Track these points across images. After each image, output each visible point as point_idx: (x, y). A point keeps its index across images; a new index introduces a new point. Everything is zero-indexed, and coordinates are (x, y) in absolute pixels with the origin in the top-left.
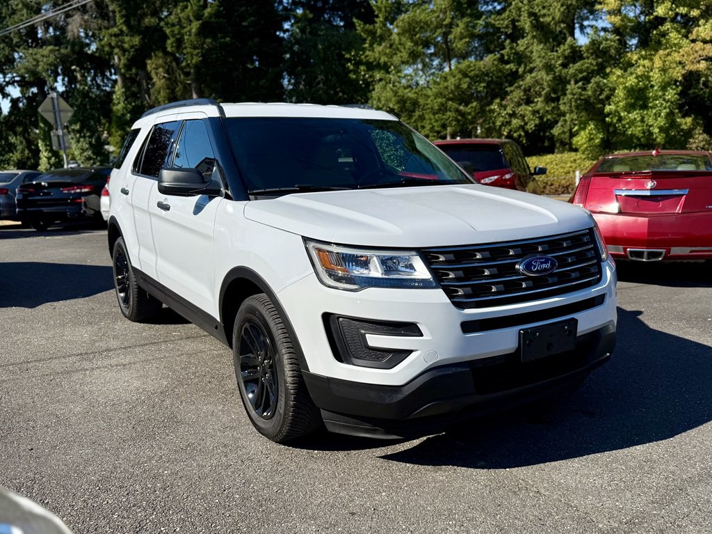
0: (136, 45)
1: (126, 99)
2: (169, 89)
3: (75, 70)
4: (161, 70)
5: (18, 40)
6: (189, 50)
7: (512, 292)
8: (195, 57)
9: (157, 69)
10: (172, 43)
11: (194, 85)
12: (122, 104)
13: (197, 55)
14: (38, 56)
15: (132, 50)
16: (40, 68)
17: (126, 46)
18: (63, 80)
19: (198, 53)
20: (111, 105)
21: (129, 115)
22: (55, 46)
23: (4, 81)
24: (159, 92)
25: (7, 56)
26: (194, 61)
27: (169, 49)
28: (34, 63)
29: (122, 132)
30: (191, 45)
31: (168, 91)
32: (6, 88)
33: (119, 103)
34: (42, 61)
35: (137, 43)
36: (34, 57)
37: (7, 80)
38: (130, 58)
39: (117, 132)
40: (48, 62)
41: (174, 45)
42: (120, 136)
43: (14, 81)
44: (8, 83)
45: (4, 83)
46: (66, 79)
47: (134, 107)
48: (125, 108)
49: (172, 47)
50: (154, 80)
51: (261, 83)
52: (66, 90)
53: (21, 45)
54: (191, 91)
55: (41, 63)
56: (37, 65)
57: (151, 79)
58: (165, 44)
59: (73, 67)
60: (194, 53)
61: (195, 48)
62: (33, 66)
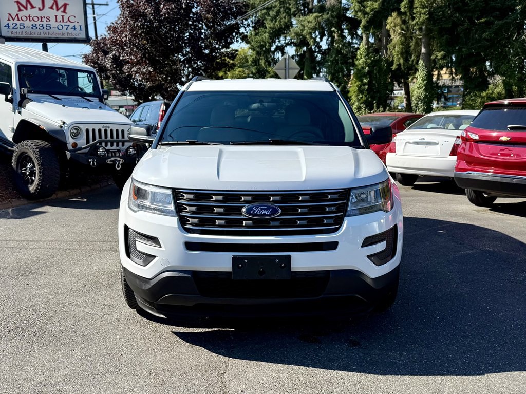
0: (376, 8)
1: (367, 55)
2: (402, 44)
3: (334, 31)
4: (398, 28)
5: (295, 10)
6: (418, 9)
7: (233, 226)
8: (422, 16)
9: (395, 26)
10: (405, 4)
11: (423, 40)
12: (363, 59)
13: (424, 14)
14: (305, 23)
15: (372, 13)
16: (305, 32)
17: (368, 10)
18: (327, 40)
19: (426, 11)
20: (355, 59)
21: (367, 68)
22: (319, 13)
23: (285, 43)
24: (395, 47)
25: (286, 23)
26: (421, 19)
27: (402, 10)
28: (302, 28)
29: (360, 83)
30: (421, 5)
31: (401, 46)
32: (285, 48)
33: (361, 58)
34: (307, 26)
35: (376, 6)
36: (303, 23)
37: (287, 41)
38: (368, 19)
39: (356, 83)
40: (311, 27)
41: (407, 6)
42: (357, 86)
43: (292, 43)
44: (287, 44)
45: (285, 44)
46: (330, 39)
47: (372, 61)
48: (366, 62)
49: (405, 8)
50: (392, 37)
51: (484, 36)
52: (328, 48)
53: (297, 14)
54: (421, 45)
55: (306, 28)
56: (303, 30)
57: (390, 36)
58: (400, 6)
59: (333, 29)
60: (422, 12)
61: (424, 7)
62: (301, 30)
